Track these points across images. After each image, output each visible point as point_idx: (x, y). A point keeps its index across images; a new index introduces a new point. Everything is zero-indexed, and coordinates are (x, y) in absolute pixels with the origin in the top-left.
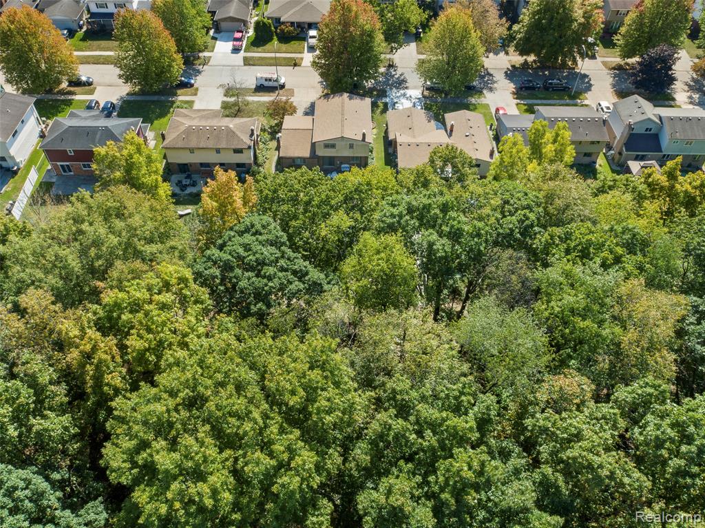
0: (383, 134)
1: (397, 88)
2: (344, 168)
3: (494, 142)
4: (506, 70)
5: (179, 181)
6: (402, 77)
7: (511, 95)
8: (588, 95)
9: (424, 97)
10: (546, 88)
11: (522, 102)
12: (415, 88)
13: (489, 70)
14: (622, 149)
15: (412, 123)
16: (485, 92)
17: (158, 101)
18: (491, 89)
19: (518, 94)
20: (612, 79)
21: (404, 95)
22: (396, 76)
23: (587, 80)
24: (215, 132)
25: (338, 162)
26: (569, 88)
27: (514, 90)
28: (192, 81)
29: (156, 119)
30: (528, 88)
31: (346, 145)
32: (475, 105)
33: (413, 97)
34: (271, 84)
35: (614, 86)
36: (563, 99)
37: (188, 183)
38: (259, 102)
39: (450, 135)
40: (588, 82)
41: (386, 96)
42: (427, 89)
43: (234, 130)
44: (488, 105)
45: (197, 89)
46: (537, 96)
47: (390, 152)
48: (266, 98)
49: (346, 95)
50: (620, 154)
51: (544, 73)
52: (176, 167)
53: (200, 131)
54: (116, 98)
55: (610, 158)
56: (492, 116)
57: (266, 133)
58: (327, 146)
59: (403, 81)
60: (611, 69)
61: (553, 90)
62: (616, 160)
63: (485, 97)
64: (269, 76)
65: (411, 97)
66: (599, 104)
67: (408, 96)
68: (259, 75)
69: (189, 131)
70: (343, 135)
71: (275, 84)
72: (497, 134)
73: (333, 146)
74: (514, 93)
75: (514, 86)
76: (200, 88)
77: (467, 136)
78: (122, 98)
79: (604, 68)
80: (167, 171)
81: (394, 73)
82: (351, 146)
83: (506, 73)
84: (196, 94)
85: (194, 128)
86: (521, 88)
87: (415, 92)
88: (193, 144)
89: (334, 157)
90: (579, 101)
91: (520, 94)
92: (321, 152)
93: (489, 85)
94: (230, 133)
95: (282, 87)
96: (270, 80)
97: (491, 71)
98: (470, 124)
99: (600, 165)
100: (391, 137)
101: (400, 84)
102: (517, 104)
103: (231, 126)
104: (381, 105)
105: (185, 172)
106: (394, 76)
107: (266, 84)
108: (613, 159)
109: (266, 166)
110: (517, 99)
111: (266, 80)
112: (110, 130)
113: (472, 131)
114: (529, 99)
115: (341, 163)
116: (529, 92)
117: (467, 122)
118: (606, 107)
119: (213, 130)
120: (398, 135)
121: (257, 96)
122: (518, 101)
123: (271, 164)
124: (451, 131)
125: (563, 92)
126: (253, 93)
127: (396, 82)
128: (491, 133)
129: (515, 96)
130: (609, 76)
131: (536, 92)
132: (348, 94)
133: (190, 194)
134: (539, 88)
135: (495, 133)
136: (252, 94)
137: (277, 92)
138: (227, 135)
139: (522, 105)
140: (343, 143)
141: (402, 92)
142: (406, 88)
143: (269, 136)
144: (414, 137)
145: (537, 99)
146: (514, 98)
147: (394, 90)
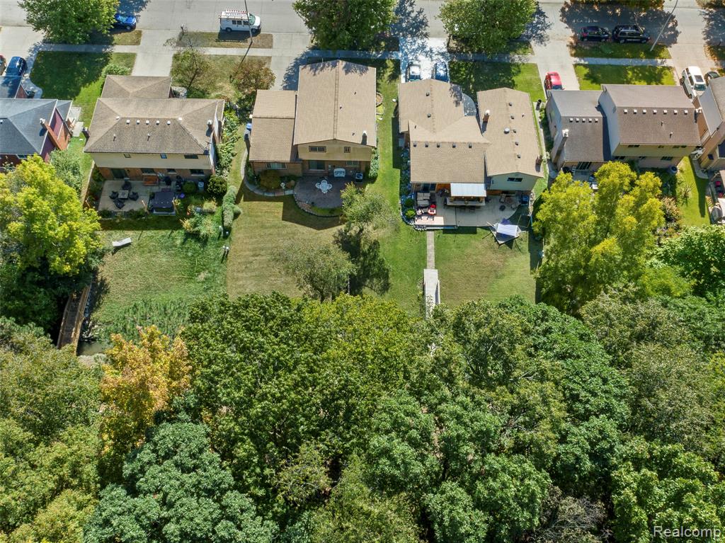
0: (392, 116)
1: (413, 35)
2: (338, 172)
3: (542, 130)
4: (563, 5)
5: (114, 193)
6: (421, 17)
7: (568, 49)
8: (671, 50)
9: (450, 51)
10: (616, 38)
11: (582, 62)
12: (438, 35)
13: (540, 5)
14: (714, 151)
15: (433, 106)
16: (533, 42)
17: (86, 54)
18: (541, 39)
19: (578, 49)
20: (706, 23)
21: (423, 47)
22: (413, 15)
23: (670, 25)
24: (158, 129)
25: (330, 166)
26: (647, 40)
27: (572, 41)
28: (134, 21)
29: (84, 85)
30: (591, 39)
31: (340, 148)
32: (518, 66)
33: (434, 50)
34: (241, 27)
35: (708, 34)
36: (638, 57)
37: (126, 196)
38: (224, 56)
39: (483, 129)
40: (673, 28)
41: (398, 49)
42: (454, 37)
43: (185, 125)
44: (535, 66)
45: (140, 33)
46: (602, 52)
47: (400, 145)
48: (234, 51)
49: (341, 64)
50: (711, 157)
51: (614, 11)
52: (109, 173)
53: (138, 127)
54: (28, 49)
55: (695, 158)
56: (541, 85)
57: (233, 113)
58: (313, 149)
59: (422, 22)
60: (705, 7)
61: (626, 42)
62: (703, 164)
63: (532, 53)
64: (238, 17)
65: (431, 51)
66: (687, 69)
67: (428, 49)
68: (224, 15)
69: (122, 128)
70: (335, 137)
71: (246, 28)
72: (546, 118)
73: (322, 149)
74: (571, 46)
75: (573, 34)
76: (144, 31)
77: (506, 133)
78: (36, 48)
79: (696, 5)
80: (97, 175)
81: (409, 9)
82: (347, 150)
83: (563, 10)
84: (138, 43)
85: (128, 121)
86: (582, 38)
87: (438, 43)
88: (128, 147)
89: (324, 161)
90: (659, 61)
91: (580, 48)
92: (305, 155)
93: (539, 32)
94: (179, 129)
95: (257, 31)
96: (239, 22)
97: (543, 8)
98: (512, 111)
99: (682, 171)
100: (403, 129)
101: (418, 28)
102: (576, 66)
103: (180, 119)
104: (390, 64)
105: (122, 177)
106: (409, 13)
107: (234, 27)
108: (699, 161)
109: (233, 167)
110: (575, 55)
111: (234, 22)
112: (11, 123)
113: (514, 125)
114: (592, 56)
115: (334, 167)
116: (592, 44)
117: (507, 109)
118: (696, 77)
119: (154, 125)
120: (412, 125)
121: (222, 46)
122: (577, 59)
123: (239, 164)
124: (485, 122)
125: (639, 45)
126: (217, 41)
127: (412, 25)
128: (538, 114)
129: (573, 52)
130: (701, 18)
131: (602, 46)
132: (344, 63)
133: (130, 214)
134: (606, 38)
135: (543, 115)
136: (216, 44)
137: (249, 40)
138: (175, 133)
139: (582, 67)
140: (336, 146)
141: (419, 41)
142: (426, 35)
143: (237, 118)
144: (434, 131)
145: (602, 57)
146: (572, 55)
147: (409, 39)
